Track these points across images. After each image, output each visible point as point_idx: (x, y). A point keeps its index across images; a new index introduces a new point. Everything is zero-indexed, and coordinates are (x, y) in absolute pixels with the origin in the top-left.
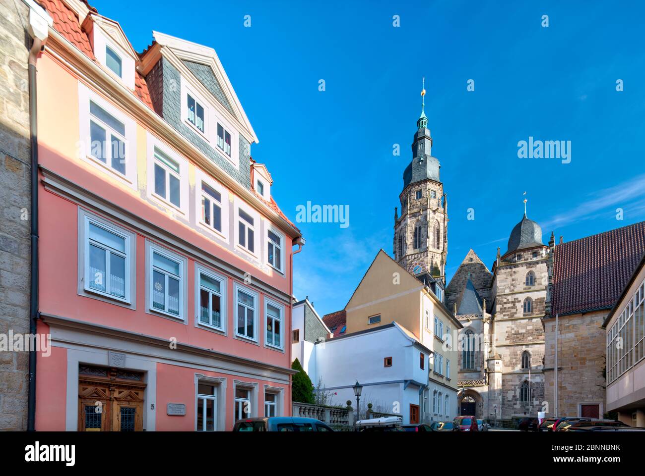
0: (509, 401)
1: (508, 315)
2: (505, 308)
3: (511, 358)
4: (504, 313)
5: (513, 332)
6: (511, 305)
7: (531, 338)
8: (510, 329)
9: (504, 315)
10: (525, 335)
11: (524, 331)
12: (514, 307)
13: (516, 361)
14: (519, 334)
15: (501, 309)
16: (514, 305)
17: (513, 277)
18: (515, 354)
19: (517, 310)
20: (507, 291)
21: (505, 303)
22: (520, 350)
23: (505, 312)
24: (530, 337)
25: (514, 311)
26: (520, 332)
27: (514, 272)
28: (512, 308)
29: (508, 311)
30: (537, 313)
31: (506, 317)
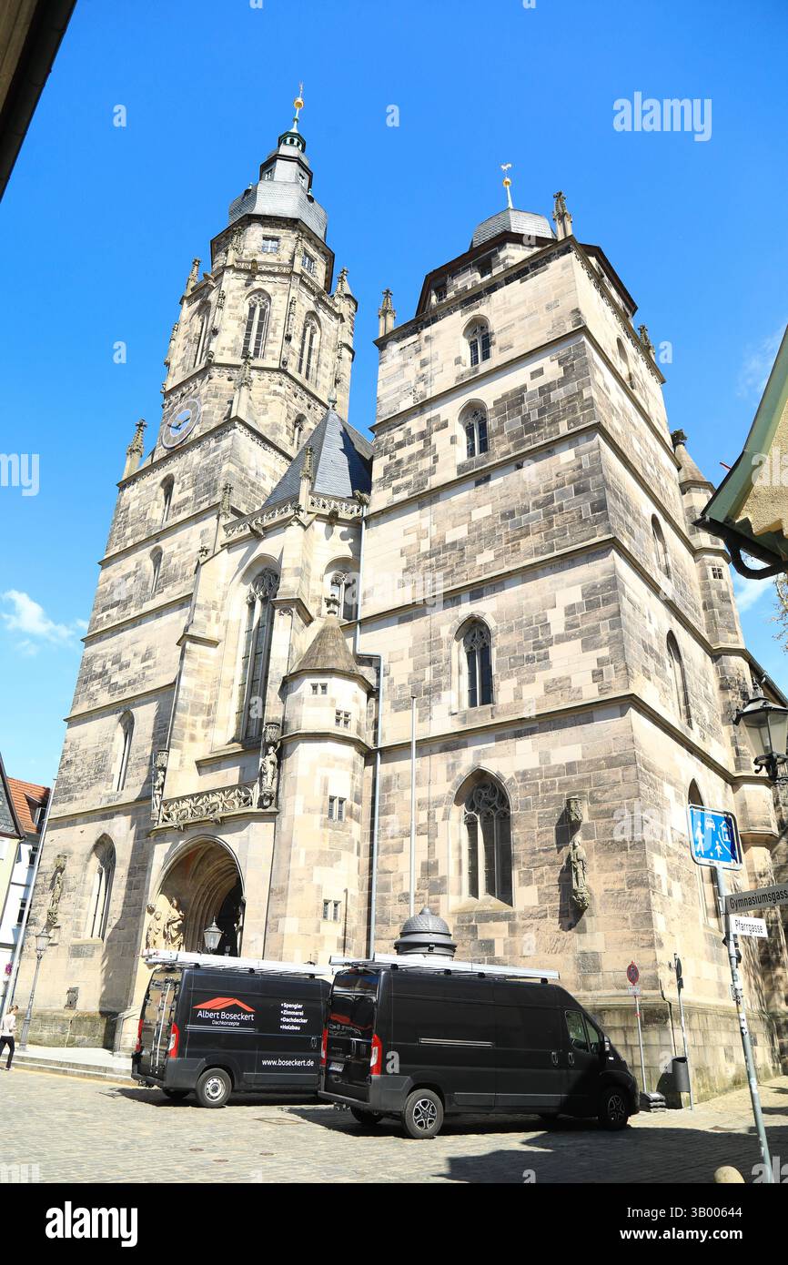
0: (405, 898)
1: (408, 485)
2: (399, 463)
3: (418, 667)
4: (395, 483)
5: (425, 546)
6: (418, 446)
7: (488, 556)
8: (412, 539)
9: (396, 490)
10: (468, 549)
11: (460, 533)
12: (428, 450)
13: (437, 673)
14: (446, 548)
15: (386, 470)
16: (427, 443)
17: (425, 354)
18: (434, 642)
19: (436, 459)
20: (407, 403)
21: (400, 445)
22: (446, 621)
23: (397, 477)
24: (486, 552)
25: (426, 463)
26: (448, 541)
27: (428, 339)
28: (422, 454)
29: (406, 472)
30: (503, 448)
31: (403, 495)
